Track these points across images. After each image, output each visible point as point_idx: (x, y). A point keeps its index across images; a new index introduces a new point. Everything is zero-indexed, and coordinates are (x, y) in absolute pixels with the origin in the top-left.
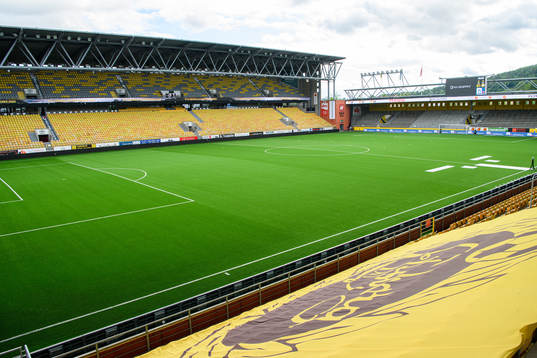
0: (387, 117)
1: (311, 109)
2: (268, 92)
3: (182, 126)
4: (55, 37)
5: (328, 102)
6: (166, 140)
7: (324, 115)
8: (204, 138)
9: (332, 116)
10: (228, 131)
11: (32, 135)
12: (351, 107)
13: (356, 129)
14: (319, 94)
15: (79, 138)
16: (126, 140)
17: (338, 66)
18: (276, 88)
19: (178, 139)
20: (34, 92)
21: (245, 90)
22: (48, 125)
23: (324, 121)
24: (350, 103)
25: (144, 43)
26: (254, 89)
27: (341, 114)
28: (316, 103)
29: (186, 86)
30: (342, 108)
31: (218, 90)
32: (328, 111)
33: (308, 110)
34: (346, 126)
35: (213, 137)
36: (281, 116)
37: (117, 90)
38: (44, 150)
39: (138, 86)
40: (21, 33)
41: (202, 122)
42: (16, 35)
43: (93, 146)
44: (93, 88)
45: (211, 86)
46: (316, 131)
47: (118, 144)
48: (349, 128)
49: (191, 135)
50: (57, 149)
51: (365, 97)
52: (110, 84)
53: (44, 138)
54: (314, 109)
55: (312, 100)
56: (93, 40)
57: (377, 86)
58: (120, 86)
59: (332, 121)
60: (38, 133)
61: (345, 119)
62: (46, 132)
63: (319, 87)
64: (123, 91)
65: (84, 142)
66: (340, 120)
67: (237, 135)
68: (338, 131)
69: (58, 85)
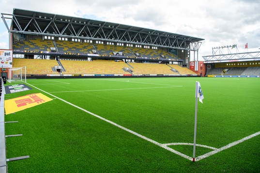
0: (226, 70)
1: (185, 66)
2: (163, 56)
3: (124, 69)
4: (69, 21)
5: (194, 62)
6: (117, 75)
7: (192, 68)
8: (135, 75)
9: (196, 69)
10: (146, 73)
11: (53, 68)
12: (206, 65)
13: (208, 76)
14: (189, 58)
15: (75, 71)
16: (98, 74)
17: (200, 44)
18: (167, 55)
19: (123, 75)
20: (54, 49)
21: (152, 55)
22: (60, 64)
23: (192, 72)
24: (206, 62)
25: (109, 26)
26: (156, 55)
27: (201, 68)
28: (187, 62)
29: (124, 51)
30: (201, 65)
31: (139, 53)
32: (194, 67)
33: (183, 66)
34: (203, 74)
35: (139, 75)
36: (171, 68)
37: (93, 51)
38: (59, 75)
39: (102, 50)
40: (54, 17)
41: (133, 68)
42: (51, 18)
43: (82, 75)
44: (81, 49)
45: (136, 52)
46: (189, 76)
47: (94, 75)
48: (205, 76)
49: (128, 73)
50: (65, 75)
51: (214, 60)
52: (89, 48)
53: (59, 70)
54: (186, 66)
55: (185, 61)
56: (86, 23)
57: (221, 54)
58: (94, 49)
59: (196, 72)
60: (56, 68)
61: (203, 71)
62: (60, 68)
63: (189, 55)
64: (95, 51)
65: (78, 73)
66: (200, 71)
67: (150, 75)
68: (200, 76)
69: (65, 47)
